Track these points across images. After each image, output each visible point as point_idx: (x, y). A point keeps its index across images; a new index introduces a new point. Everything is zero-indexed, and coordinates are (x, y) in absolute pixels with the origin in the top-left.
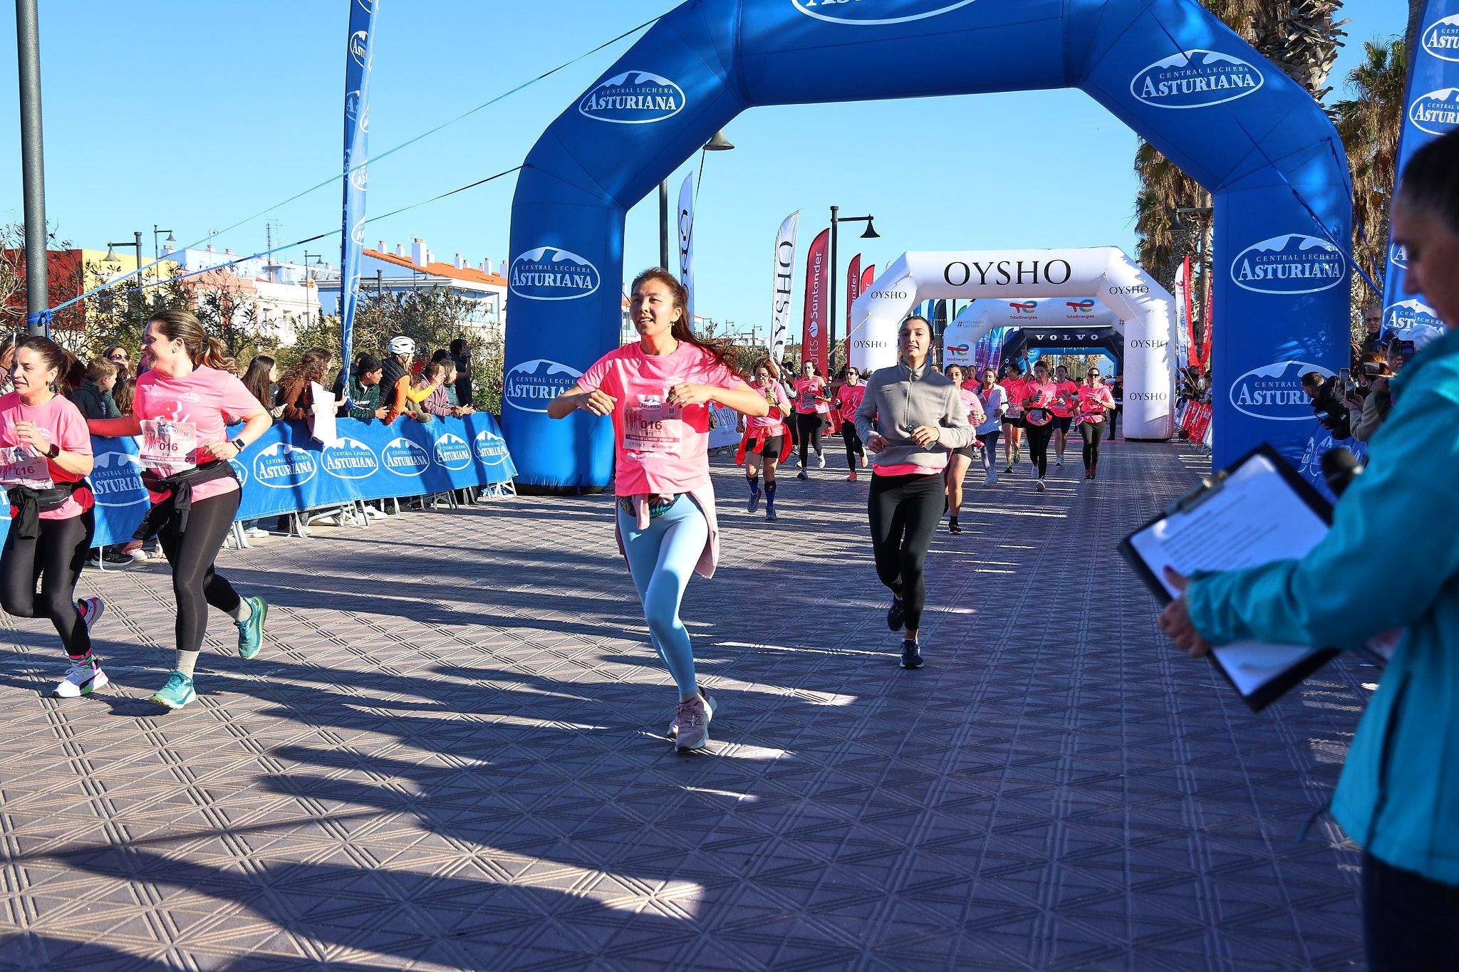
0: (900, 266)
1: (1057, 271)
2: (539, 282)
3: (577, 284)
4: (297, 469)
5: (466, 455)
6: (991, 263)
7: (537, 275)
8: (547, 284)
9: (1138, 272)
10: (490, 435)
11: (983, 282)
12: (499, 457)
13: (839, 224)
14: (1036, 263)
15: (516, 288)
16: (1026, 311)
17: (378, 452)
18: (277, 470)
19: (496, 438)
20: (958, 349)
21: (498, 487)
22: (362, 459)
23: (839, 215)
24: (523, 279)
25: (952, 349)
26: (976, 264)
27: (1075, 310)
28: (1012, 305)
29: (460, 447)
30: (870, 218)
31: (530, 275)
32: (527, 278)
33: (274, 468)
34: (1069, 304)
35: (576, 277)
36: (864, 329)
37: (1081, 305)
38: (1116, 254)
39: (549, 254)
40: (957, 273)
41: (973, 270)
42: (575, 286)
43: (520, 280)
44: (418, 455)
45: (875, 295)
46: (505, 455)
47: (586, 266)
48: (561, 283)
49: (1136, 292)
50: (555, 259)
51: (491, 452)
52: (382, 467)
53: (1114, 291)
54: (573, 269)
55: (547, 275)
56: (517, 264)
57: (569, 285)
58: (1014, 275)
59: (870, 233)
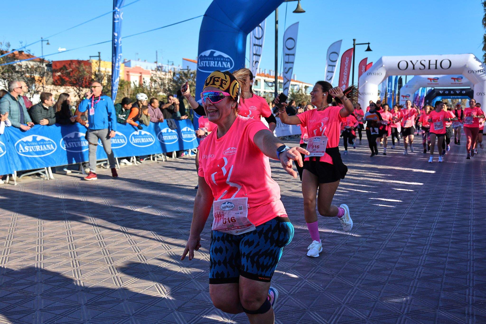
0: (380, 62)
1: (446, 64)
2: (208, 65)
3: (224, 66)
4: (84, 144)
5: (176, 137)
6: (417, 61)
7: (207, 62)
8: (211, 66)
9: (480, 64)
10: (189, 129)
11: (414, 68)
12: (191, 139)
13: (356, 46)
14: (436, 61)
15: (200, 68)
16: (434, 81)
17: (128, 136)
18: (74, 144)
19: (192, 130)
20: (406, 96)
21: (190, 151)
22: (118, 140)
23: (356, 42)
24: (202, 64)
25: (403, 96)
26: (411, 61)
27: (455, 81)
28: (429, 79)
29: (173, 134)
30: (369, 44)
31: (204, 62)
32: (203, 63)
33: (72, 143)
34: (452, 78)
35: (224, 63)
36: (364, 87)
37: (457, 79)
38: (472, 57)
39: (212, 53)
40: (403, 65)
41: (410, 64)
42: (223, 67)
43: (201, 64)
44: (149, 137)
45: (369, 74)
46: (194, 138)
47: (228, 58)
48: (217, 65)
49: (480, 72)
50: (215, 55)
51: (189, 136)
52: (129, 143)
53: (470, 72)
54: (222, 59)
55: (211, 62)
56: (201, 58)
57: (221, 66)
58: (427, 65)
59: (369, 49)
